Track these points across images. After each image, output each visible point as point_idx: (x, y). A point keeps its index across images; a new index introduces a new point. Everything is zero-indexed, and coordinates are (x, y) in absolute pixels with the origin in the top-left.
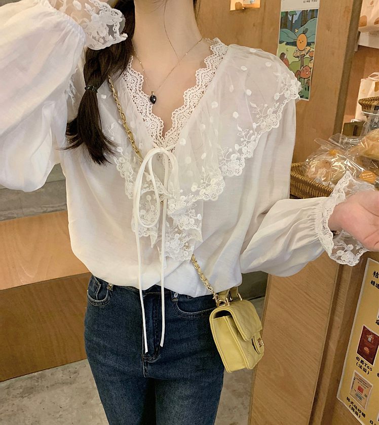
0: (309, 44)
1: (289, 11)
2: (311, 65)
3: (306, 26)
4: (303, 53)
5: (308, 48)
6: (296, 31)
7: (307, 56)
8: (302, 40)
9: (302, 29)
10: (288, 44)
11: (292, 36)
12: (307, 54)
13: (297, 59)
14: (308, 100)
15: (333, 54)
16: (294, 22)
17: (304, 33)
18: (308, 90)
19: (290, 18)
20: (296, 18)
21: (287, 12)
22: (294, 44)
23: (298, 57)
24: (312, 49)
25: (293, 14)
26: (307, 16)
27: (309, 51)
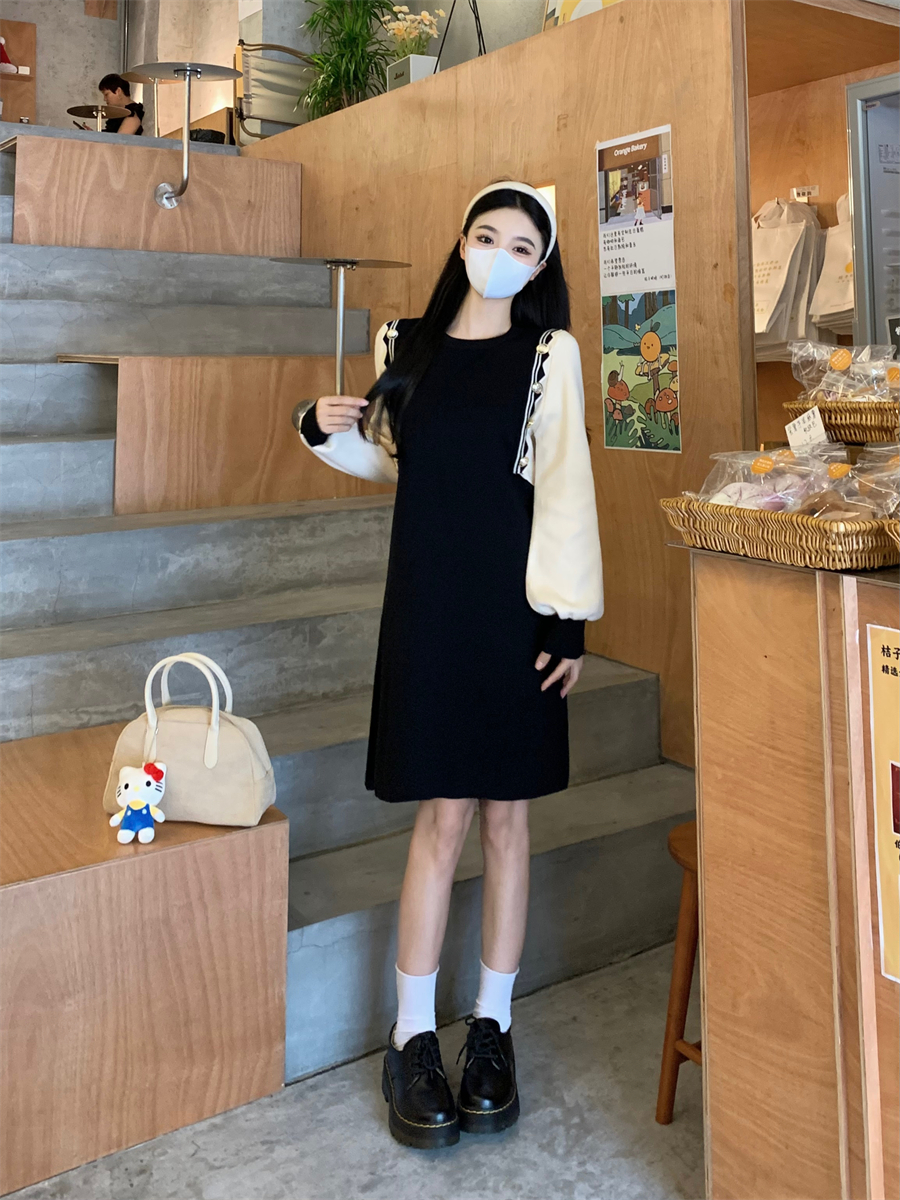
0: (665, 349)
1: (618, 294)
2: (676, 386)
3: (655, 318)
4: (656, 365)
5: (665, 356)
6: (637, 327)
7: (665, 370)
8: (651, 343)
9: (648, 324)
10: (621, 352)
11: (628, 337)
12: (663, 366)
13: (645, 379)
14: (680, 452)
15: (716, 363)
16: (630, 313)
17: (654, 329)
18: (677, 433)
19: (623, 306)
20: (633, 306)
21: (616, 297)
22: (635, 351)
23: (645, 374)
24: (674, 356)
25: (627, 299)
26: (653, 302)
27: (667, 361)
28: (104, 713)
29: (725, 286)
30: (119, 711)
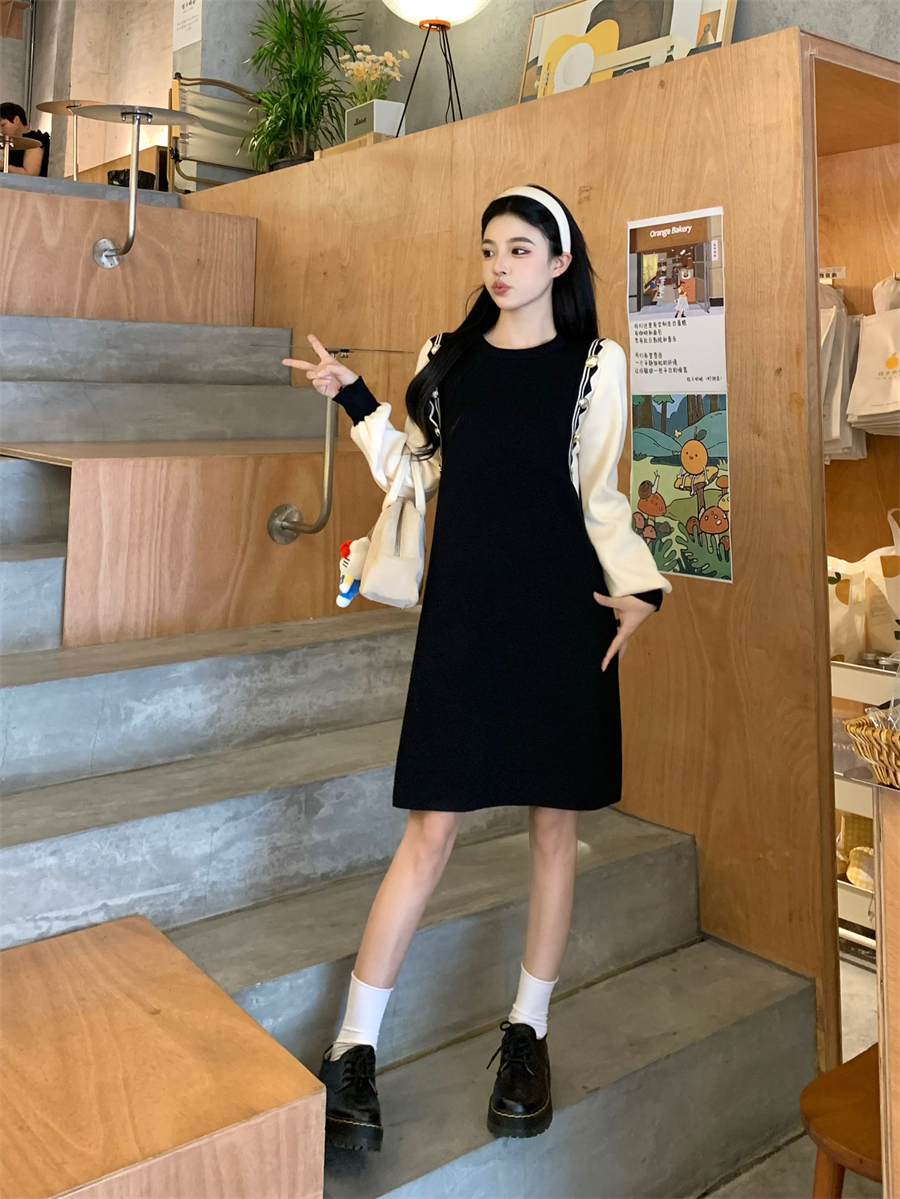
0: (712, 462)
1: (653, 395)
2: (726, 505)
3: (700, 425)
4: (701, 479)
5: (712, 470)
6: (677, 434)
7: (713, 485)
8: (695, 454)
9: (691, 431)
10: (656, 460)
11: (666, 444)
12: (711, 481)
13: (686, 494)
14: (731, 582)
15: (779, 482)
16: (668, 416)
17: (699, 437)
18: (728, 560)
19: (659, 408)
20: (672, 409)
21: (650, 396)
22: (674, 460)
23: (686, 488)
24: (724, 470)
25: (665, 401)
26: (696, 408)
27: (715, 475)
28: (66, 918)
29: (791, 395)
30: (85, 914)
